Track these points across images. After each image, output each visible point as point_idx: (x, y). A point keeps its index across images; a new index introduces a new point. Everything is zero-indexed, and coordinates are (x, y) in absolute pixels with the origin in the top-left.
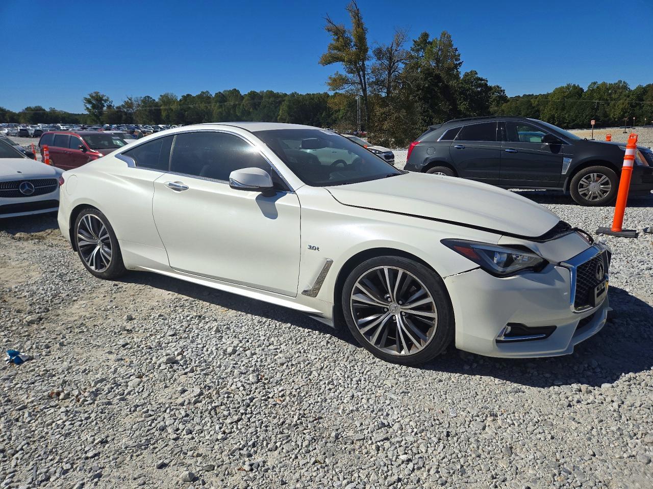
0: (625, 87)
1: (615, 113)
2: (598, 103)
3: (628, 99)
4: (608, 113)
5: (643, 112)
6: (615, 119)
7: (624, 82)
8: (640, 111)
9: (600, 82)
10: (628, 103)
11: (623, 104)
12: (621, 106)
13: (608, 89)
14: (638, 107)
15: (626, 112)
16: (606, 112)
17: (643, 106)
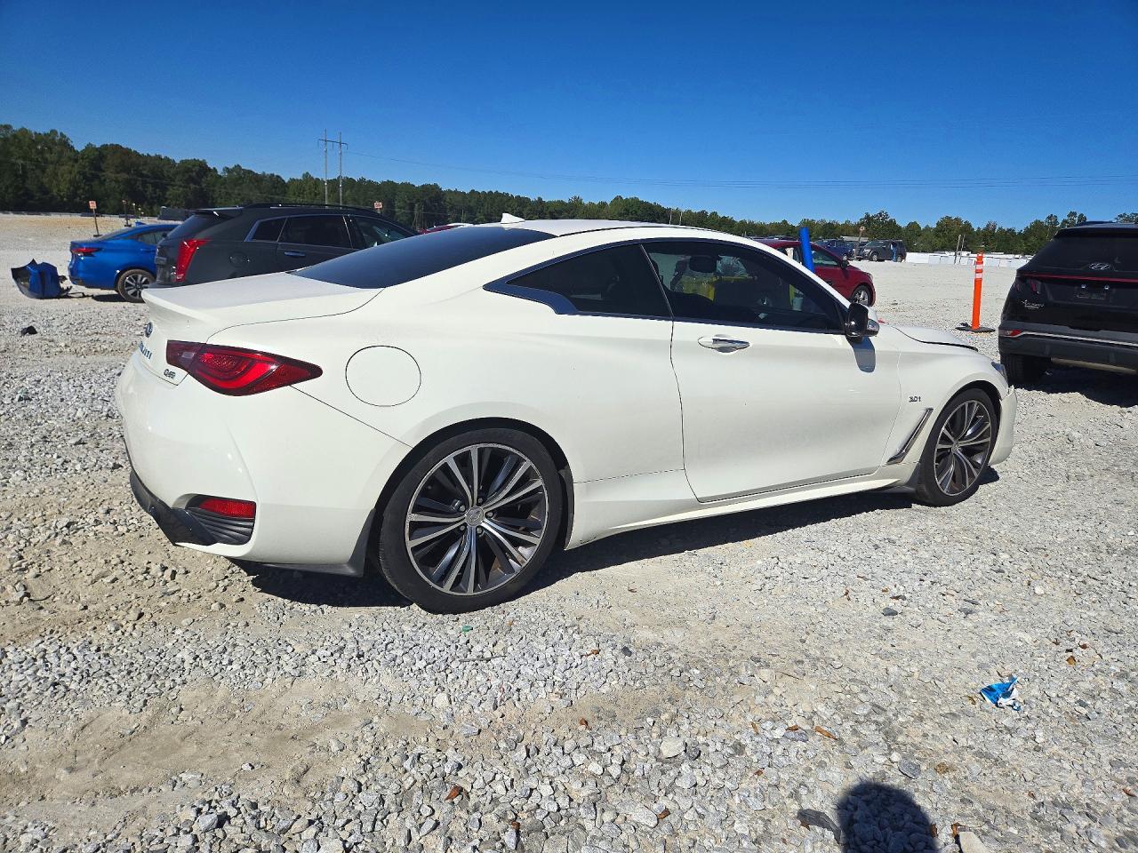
0: (65, 143)
1: (61, 188)
2: (24, 167)
3: (76, 165)
4: (47, 186)
5: (105, 189)
6: (62, 197)
7: (61, 134)
8: (103, 188)
9: (16, 127)
10: (79, 172)
11: (70, 173)
12: (68, 177)
13: (35, 143)
14: (96, 182)
15: (79, 188)
16: (42, 183)
17: (105, 180)
